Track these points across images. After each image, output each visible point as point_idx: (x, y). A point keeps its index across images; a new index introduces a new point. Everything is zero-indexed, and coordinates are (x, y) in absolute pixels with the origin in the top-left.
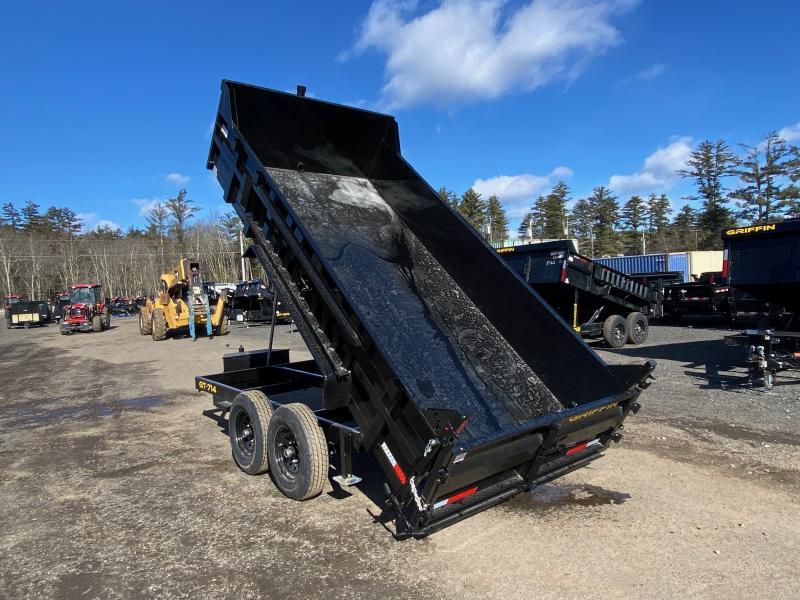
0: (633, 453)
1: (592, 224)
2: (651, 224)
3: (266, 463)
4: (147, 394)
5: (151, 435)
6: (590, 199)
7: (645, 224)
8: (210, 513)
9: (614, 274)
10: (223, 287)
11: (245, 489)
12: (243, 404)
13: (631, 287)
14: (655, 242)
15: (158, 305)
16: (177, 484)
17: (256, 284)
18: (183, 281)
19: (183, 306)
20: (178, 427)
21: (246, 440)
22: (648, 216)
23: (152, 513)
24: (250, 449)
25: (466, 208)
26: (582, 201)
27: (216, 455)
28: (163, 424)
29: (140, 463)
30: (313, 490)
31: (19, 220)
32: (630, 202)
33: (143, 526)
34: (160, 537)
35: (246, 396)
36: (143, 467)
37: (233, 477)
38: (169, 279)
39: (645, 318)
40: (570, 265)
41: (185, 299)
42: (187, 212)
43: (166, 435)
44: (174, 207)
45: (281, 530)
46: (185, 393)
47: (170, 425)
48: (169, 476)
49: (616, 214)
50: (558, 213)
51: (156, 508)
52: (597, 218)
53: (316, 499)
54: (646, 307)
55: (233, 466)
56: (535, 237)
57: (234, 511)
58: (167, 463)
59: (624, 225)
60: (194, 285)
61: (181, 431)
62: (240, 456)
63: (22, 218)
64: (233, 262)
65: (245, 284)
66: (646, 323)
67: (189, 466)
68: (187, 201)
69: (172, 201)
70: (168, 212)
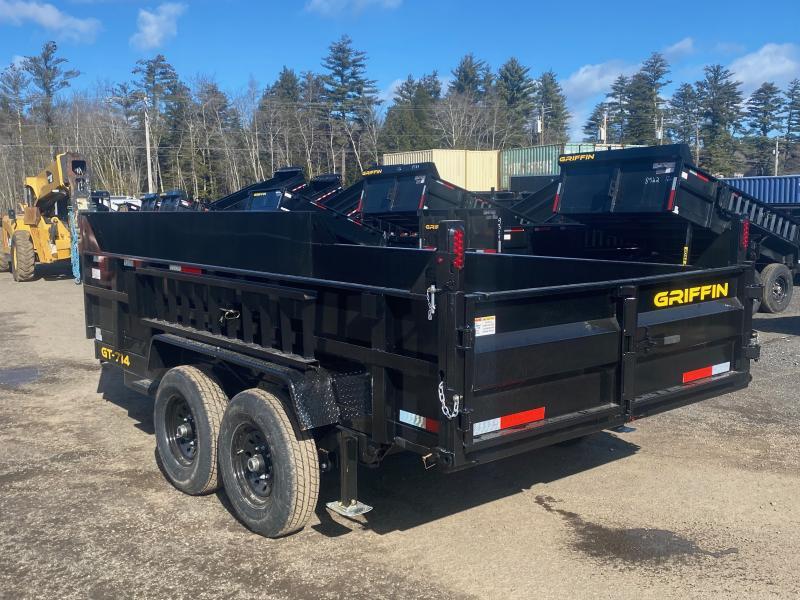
0: (785, 480)
1: (699, 124)
2: (789, 128)
3: (215, 477)
4: (14, 364)
5: (25, 427)
6: (698, 84)
7: (779, 128)
8: (132, 552)
9: (747, 202)
10: (121, 202)
11: (184, 517)
12: (177, 385)
13: (772, 224)
14: (793, 156)
15: (22, 224)
16: (75, 506)
17: (173, 198)
18: (60, 188)
19: (61, 228)
20: (65, 418)
21: (182, 441)
22: (786, 114)
23: (39, 548)
24: (190, 454)
25: (504, 90)
26: (686, 86)
27: (131, 463)
28: (42, 410)
29: (12, 469)
30: (294, 521)
32: (760, 91)
33: (26, 571)
34: (56, 587)
35: (183, 373)
36: (19, 476)
37: (163, 498)
38: (37, 185)
39: (789, 272)
40: (682, 185)
41: (64, 217)
42: (58, 79)
43: (50, 428)
44: (39, 72)
45: (247, 582)
46: (73, 365)
47: (53, 414)
48: (62, 492)
49: (737, 110)
50: (649, 104)
51: (45, 542)
52: (707, 115)
53: (297, 536)
54: (792, 256)
55: (162, 482)
56: (610, 140)
57: (170, 550)
58: (56, 473)
59: (748, 128)
60: (78, 195)
61: (74, 423)
62: (172, 466)
64: (133, 163)
65: (155, 198)
66: (790, 281)
67: (91, 479)
68: (58, 61)
69: (34, 60)
70: (27, 78)
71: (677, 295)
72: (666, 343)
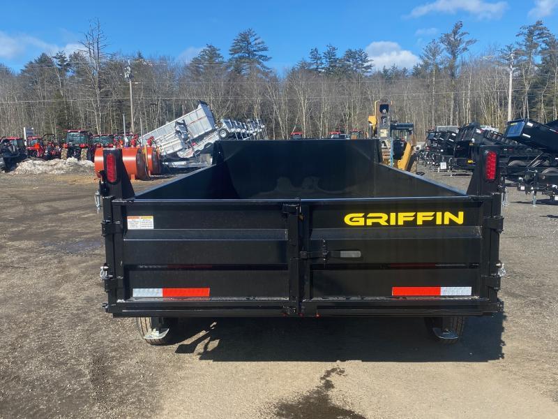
31: (322, 63)
42: (461, 46)
44: (449, 43)
63: (324, 61)
68: (463, 34)
69: (447, 36)
70: (442, 48)
71: (381, 218)
72: (342, 256)
